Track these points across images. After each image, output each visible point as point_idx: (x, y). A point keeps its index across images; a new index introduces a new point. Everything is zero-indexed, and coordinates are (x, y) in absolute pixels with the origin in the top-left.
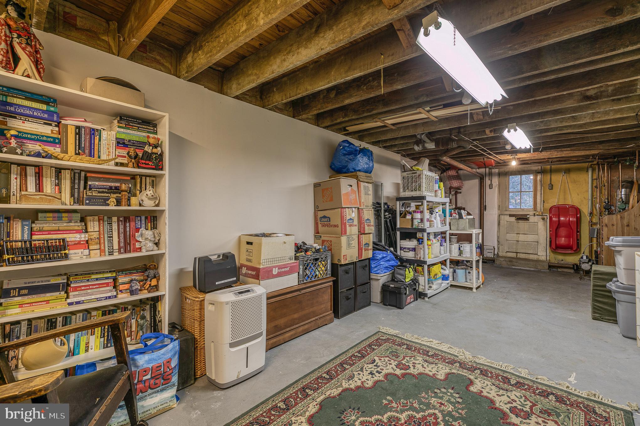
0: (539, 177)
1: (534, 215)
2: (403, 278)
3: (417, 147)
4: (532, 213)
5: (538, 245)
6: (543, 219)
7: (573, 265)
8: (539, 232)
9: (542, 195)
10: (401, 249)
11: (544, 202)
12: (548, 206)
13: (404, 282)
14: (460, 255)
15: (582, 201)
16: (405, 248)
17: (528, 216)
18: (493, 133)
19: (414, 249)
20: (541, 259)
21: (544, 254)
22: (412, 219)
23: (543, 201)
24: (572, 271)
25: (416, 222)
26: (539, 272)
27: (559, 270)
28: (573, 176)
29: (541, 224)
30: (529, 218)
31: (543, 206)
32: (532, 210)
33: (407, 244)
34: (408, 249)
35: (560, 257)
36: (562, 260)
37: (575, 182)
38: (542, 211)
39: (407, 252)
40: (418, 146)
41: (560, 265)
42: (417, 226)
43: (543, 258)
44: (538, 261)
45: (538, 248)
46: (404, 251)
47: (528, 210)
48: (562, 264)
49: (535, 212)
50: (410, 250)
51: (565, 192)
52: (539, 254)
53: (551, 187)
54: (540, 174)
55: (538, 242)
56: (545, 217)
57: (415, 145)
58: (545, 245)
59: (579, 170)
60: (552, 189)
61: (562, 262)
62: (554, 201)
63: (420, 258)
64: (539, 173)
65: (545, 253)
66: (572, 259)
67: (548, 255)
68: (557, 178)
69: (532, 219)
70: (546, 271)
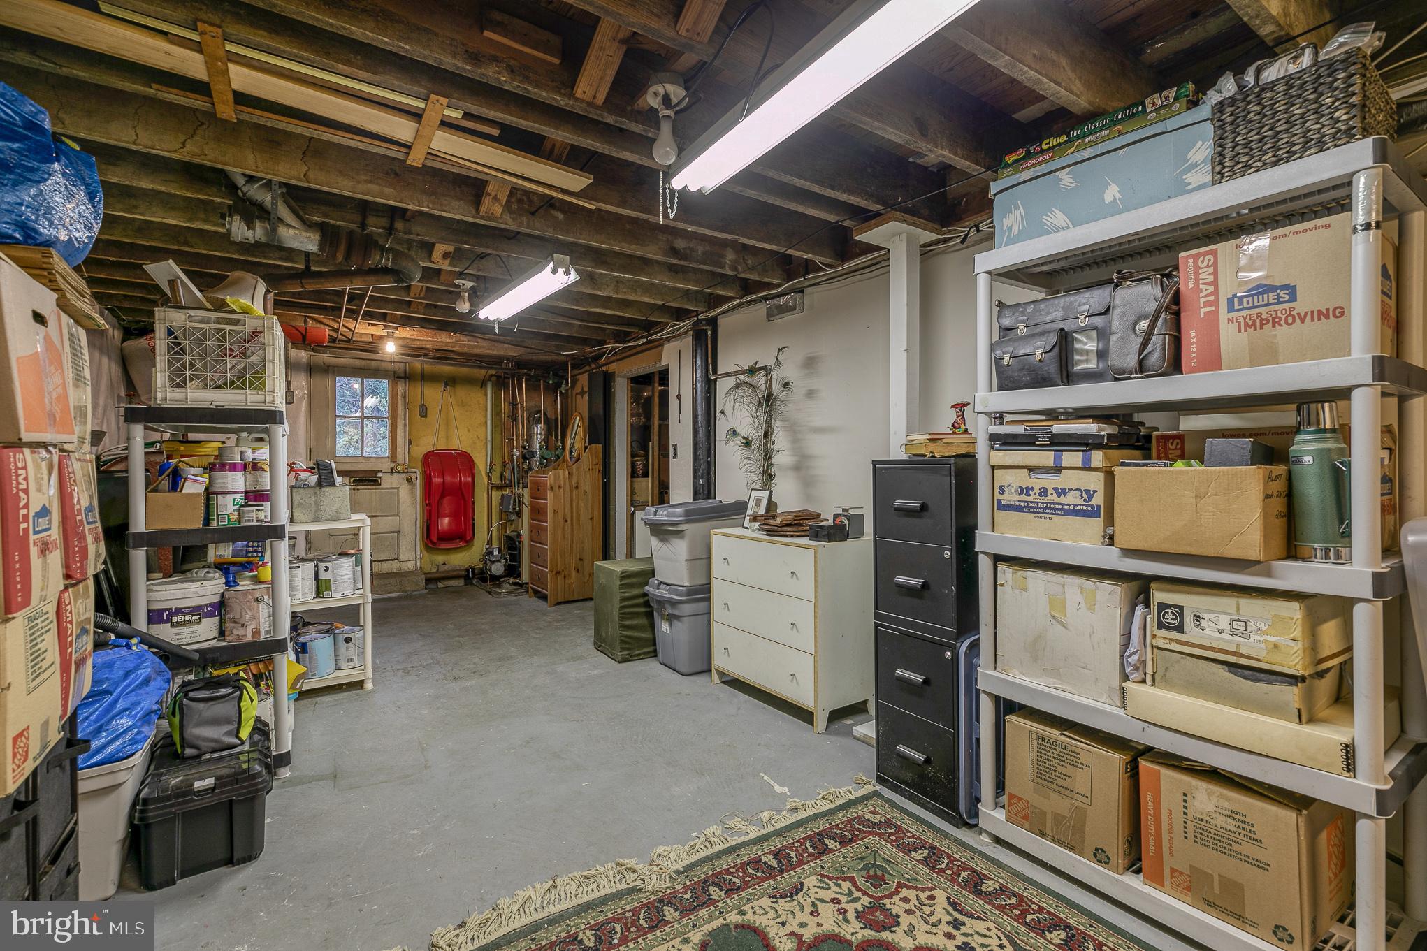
0: (400, 390)
1: (392, 472)
2: (228, 733)
3: (243, 226)
4: (386, 467)
5: (398, 538)
6: (409, 480)
7: (467, 570)
8: (402, 508)
9: (407, 429)
10: (155, 617)
11: (410, 443)
12: (420, 451)
13: (234, 747)
14: (318, 594)
15: (475, 443)
16: (179, 611)
17: (379, 475)
18: (447, 262)
19: (220, 607)
20: (406, 569)
21: (412, 556)
22: (210, 494)
23: (410, 440)
24: (461, 582)
25: (228, 507)
26: (409, 597)
27: (440, 585)
28: (462, 392)
29: (404, 491)
30: (380, 478)
31: (409, 452)
32: (386, 460)
33: (177, 594)
34: (196, 610)
35: (440, 558)
36: (444, 564)
37: (462, 405)
38: (407, 462)
39: (190, 622)
40: (250, 225)
41: (443, 575)
42: (234, 517)
43: (409, 566)
44: (400, 574)
45: (398, 544)
46: (173, 626)
47: (379, 461)
48: (445, 571)
49: (393, 465)
50: (199, 612)
51: (448, 423)
52: (401, 558)
53: (424, 411)
54: (403, 380)
55: (398, 532)
56: (413, 476)
57: (236, 218)
58: (413, 538)
59: (469, 381)
60: (425, 416)
61: (445, 568)
62: (429, 442)
63: (256, 633)
64: (399, 378)
65: (414, 553)
66: (461, 559)
67: (418, 557)
68: (434, 395)
69: (388, 481)
70: (421, 592)
